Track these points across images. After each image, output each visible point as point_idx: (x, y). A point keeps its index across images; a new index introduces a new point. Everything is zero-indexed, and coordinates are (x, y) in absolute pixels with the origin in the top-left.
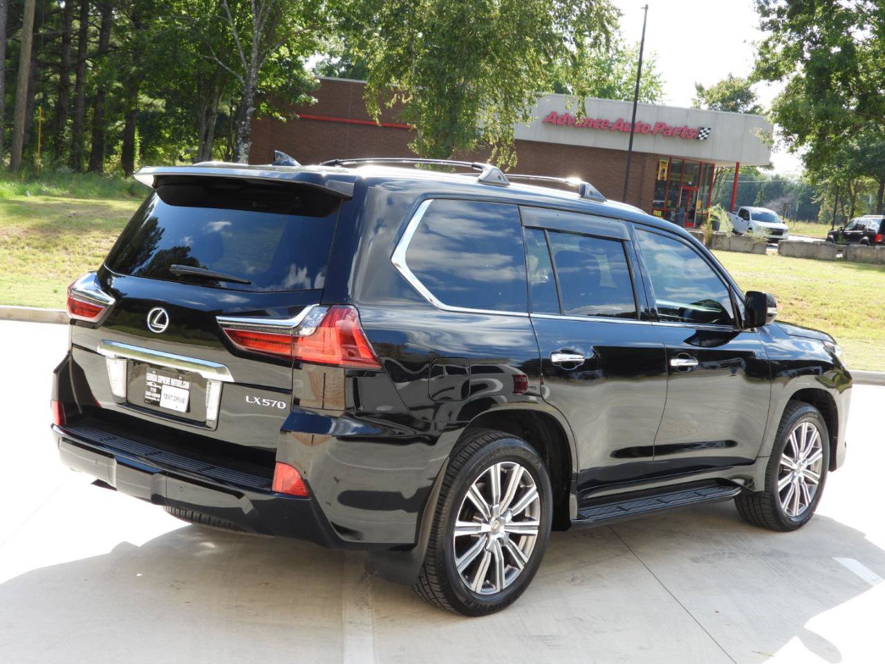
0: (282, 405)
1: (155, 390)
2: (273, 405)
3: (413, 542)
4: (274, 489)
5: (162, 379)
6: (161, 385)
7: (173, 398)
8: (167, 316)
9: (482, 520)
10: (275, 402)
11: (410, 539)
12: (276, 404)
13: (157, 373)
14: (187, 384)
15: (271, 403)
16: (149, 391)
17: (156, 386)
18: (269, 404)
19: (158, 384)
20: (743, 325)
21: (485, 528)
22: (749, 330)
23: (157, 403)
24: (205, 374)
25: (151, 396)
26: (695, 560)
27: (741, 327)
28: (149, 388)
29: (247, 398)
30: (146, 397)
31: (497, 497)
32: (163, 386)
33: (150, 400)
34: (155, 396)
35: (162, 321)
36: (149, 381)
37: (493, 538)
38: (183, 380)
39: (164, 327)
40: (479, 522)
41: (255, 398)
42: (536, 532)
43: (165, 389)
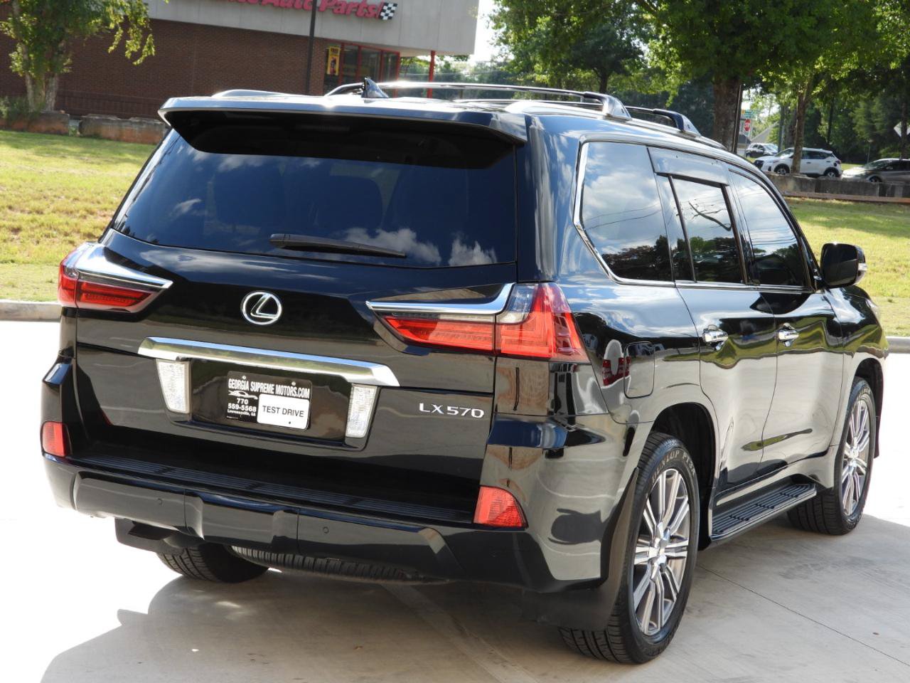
0: (478, 413)
1: (246, 402)
2: (463, 414)
3: (598, 575)
4: (475, 521)
5: (256, 386)
6: (258, 394)
7: (280, 411)
8: (277, 301)
9: (648, 542)
10: (467, 410)
11: (596, 574)
12: (470, 412)
13: (249, 380)
14: (306, 392)
15: (461, 412)
16: (236, 403)
17: (247, 395)
18: (457, 412)
19: (250, 392)
20: (816, 284)
21: (652, 552)
22: (819, 291)
23: (254, 419)
24: (349, 376)
25: (240, 410)
27: (815, 288)
28: (234, 400)
29: (421, 407)
30: (229, 411)
31: (662, 511)
32: (261, 396)
33: (238, 415)
34: (247, 410)
35: (270, 307)
36: (233, 390)
37: (656, 565)
38: (298, 386)
39: (274, 318)
40: (646, 545)
41: (435, 406)
42: (685, 554)
43: (264, 400)
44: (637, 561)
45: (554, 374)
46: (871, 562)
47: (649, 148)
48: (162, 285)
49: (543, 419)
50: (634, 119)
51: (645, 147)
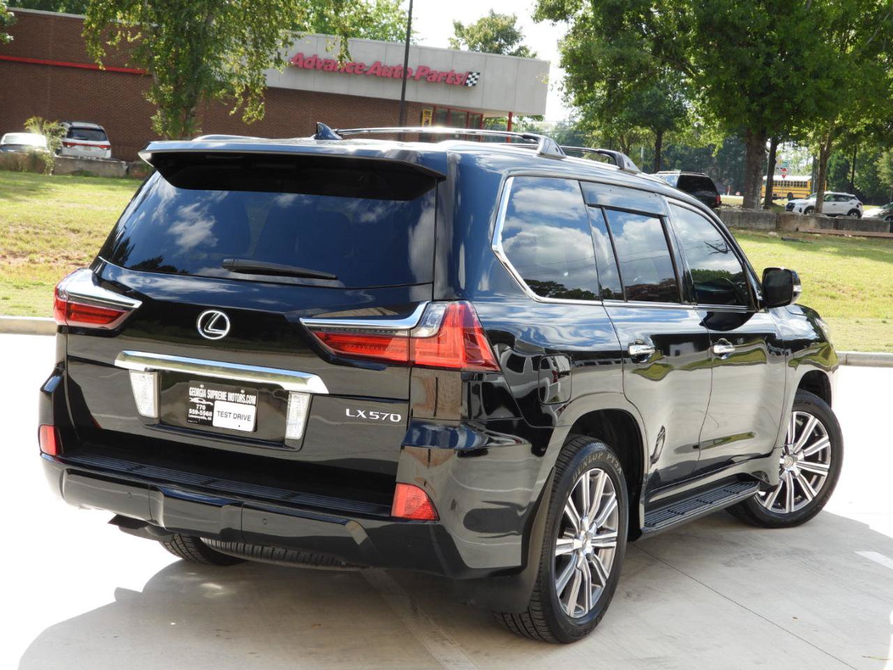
0: (396, 418)
1: (204, 407)
2: (383, 419)
3: (519, 564)
4: (392, 515)
5: (213, 394)
6: (213, 400)
7: (232, 415)
8: (227, 318)
9: (573, 535)
10: (387, 415)
11: (516, 562)
12: (389, 416)
13: (207, 388)
14: (253, 399)
15: (381, 416)
16: (195, 409)
17: (204, 402)
18: (378, 417)
19: (207, 399)
20: (758, 305)
21: (577, 544)
22: (763, 310)
23: (209, 423)
24: (286, 386)
25: (198, 415)
26: (727, 564)
27: (758, 308)
28: (194, 406)
29: (348, 412)
30: (190, 416)
31: (587, 508)
32: (216, 402)
33: (197, 419)
34: (205, 414)
35: (220, 324)
36: (193, 397)
37: (582, 555)
38: (246, 393)
39: (224, 333)
40: (571, 537)
41: (359, 411)
42: (614, 544)
43: (218, 406)
44: (558, 552)
45: (467, 384)
46: (809, 552)
47: (582, 183)
48: (133, 305)
49: (456, 424)
50: (568, 157)
51: (577, 182)
